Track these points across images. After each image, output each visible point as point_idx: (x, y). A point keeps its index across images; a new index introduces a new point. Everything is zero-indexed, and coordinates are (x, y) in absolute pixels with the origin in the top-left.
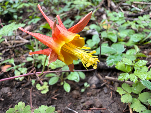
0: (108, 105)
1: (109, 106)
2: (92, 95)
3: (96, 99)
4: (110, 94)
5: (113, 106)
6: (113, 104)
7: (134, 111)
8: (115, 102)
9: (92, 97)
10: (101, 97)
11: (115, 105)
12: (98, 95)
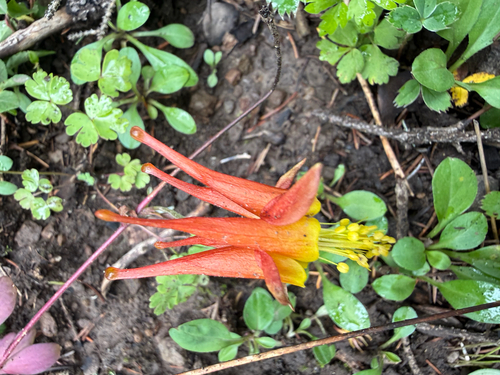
0: (296, 79)
1: (300, 80)
2: (242, 75)
3: (258, 77)
4: (285, 42)
5: (311, 74)
6: (308, 71)
7: (372, 83)
8: (310, 62)
9: (245, 80)
10: (267, 67)
11: (312, 70)
12: (257, 63)
